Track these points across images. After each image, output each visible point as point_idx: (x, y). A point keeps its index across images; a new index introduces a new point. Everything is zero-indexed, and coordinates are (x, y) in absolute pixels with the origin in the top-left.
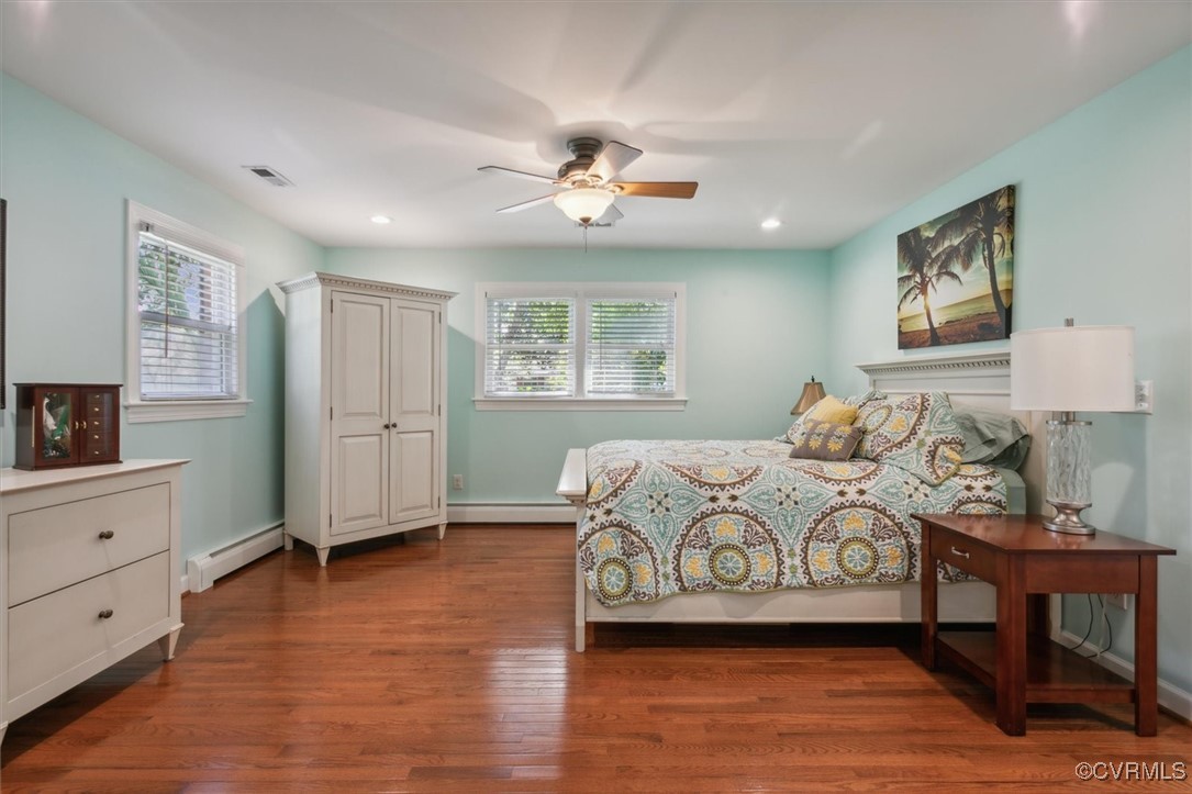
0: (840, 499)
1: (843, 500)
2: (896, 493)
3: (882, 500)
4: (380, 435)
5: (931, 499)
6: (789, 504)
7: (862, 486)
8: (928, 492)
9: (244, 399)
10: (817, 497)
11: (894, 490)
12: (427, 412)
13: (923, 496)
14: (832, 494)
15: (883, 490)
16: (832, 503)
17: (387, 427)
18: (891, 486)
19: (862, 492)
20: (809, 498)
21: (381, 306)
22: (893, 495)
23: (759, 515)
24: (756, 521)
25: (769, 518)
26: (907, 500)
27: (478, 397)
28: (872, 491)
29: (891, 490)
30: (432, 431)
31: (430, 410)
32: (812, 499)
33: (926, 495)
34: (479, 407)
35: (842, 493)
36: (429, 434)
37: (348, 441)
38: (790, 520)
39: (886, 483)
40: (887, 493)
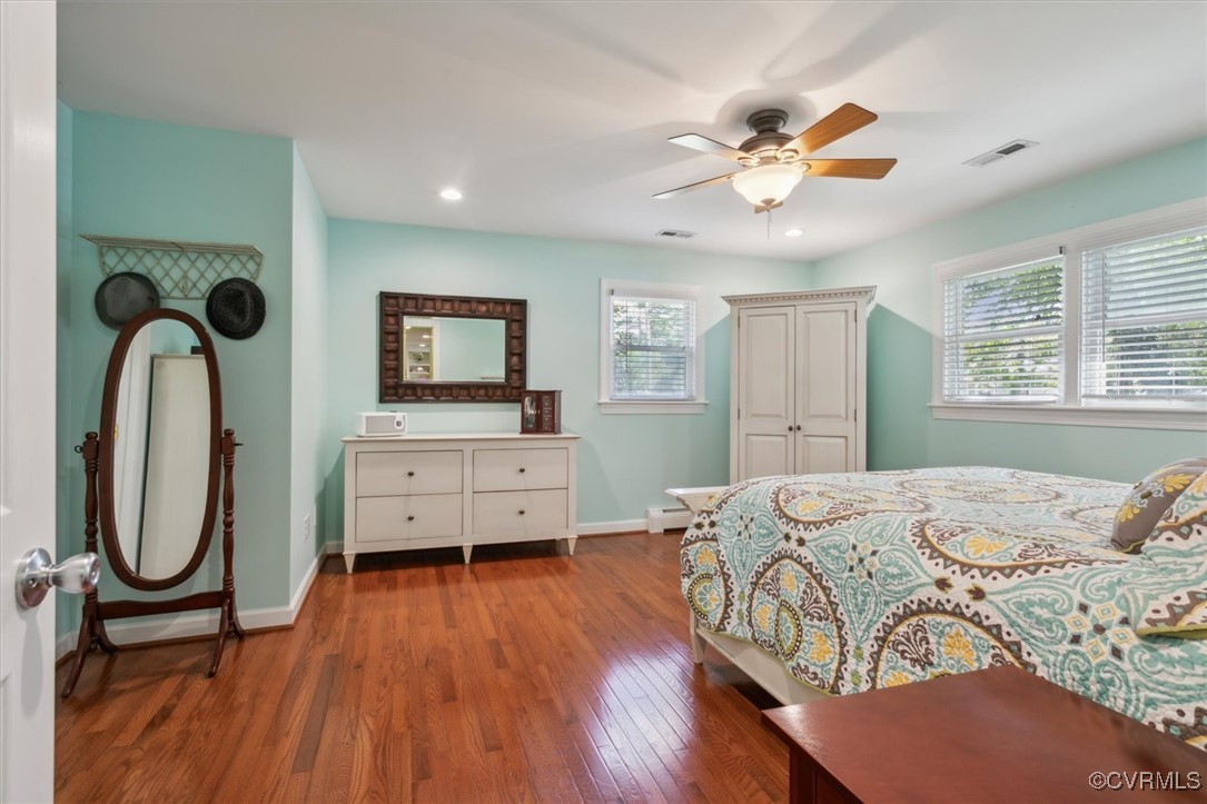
0: (936, 594)
1: (943, 596)
2: (1048, 621)
3: (1013, 624)
4: (785, 436)
5: (1126, 665)
6: (860, 572)
7: (986, 584)
8: (1125, 647)
9: (702, 401)
10: (900, 576)
11: (1045, 614)
12: (840, 416)
13: (1107, 649)
14: (925, 579)
15: (1020, 605)
16: (922, 594)
17: (790, 429)
18: (1042, 604)
19: (978, 594)
20: (887, 574)
21: (786, 314)
22: (1039, 621)
23: (825, 577)
24: (820, 583)
25: (836, 586)
26: (1066, 647)
27: (936, 402)
28: (998, 599)
29: (1037, 610)
30: (846, 437)
31: (843, 415)
32: (893, 576)
33: (1116, 652)
34: (938, 414)
35: (942, 584)
36: (843, 440)
37: (753, 438)
38: (860, 598)
39: (1034, 593)
40: (1029, 614)
